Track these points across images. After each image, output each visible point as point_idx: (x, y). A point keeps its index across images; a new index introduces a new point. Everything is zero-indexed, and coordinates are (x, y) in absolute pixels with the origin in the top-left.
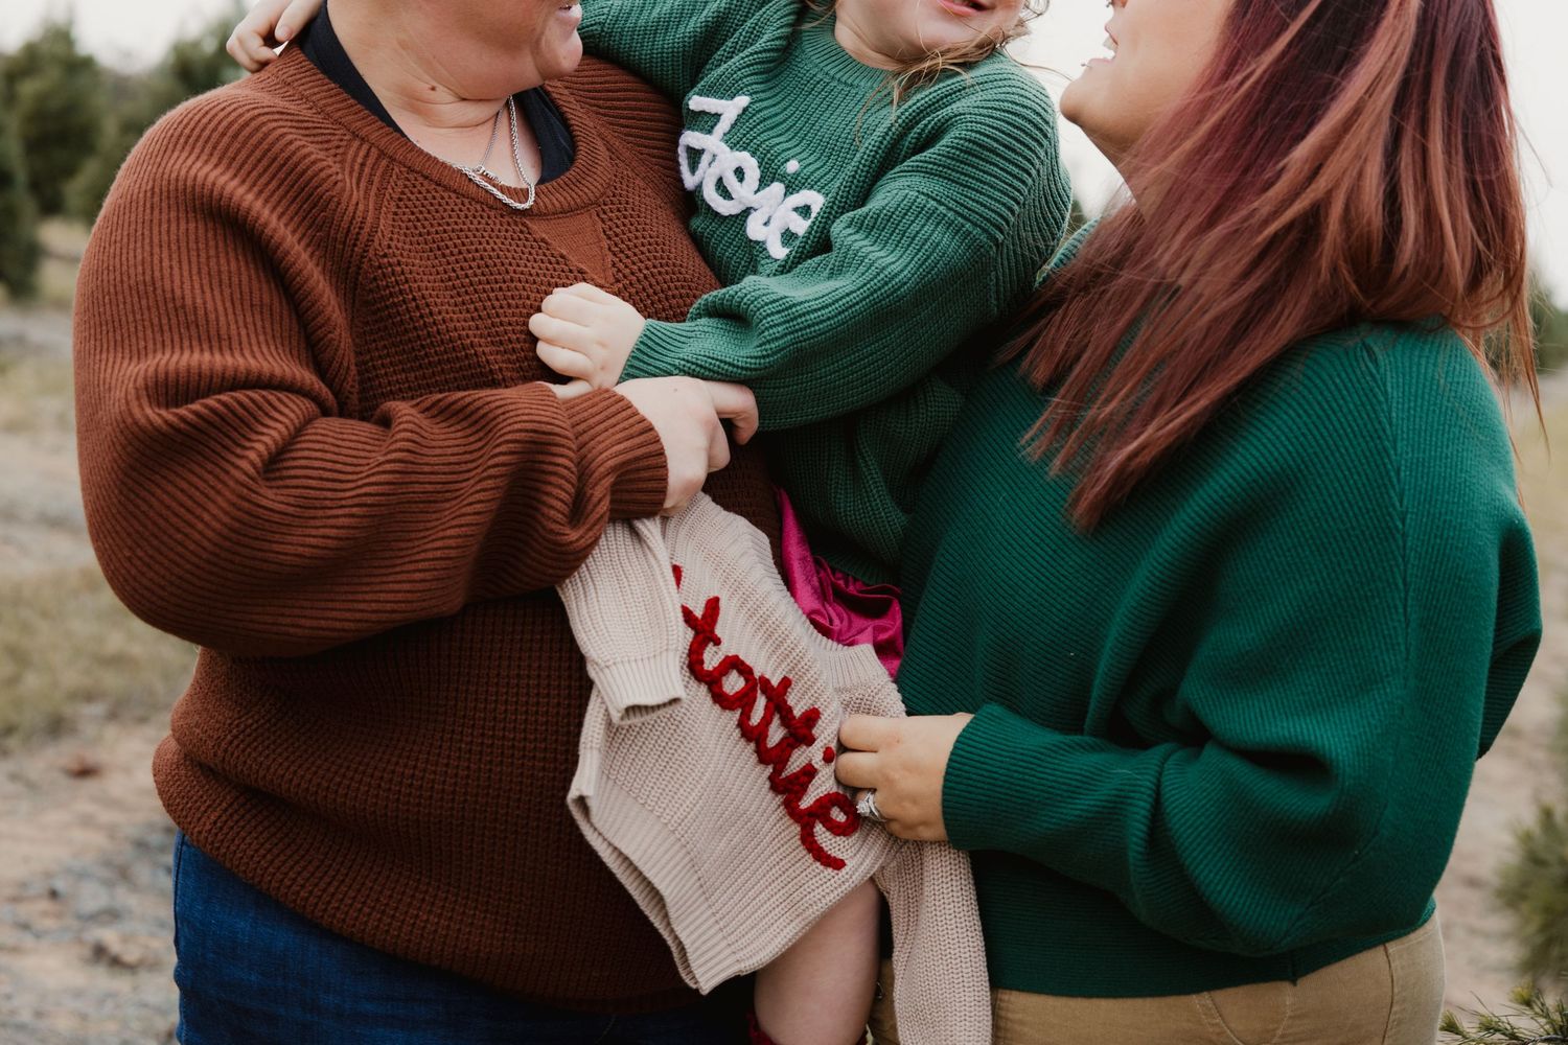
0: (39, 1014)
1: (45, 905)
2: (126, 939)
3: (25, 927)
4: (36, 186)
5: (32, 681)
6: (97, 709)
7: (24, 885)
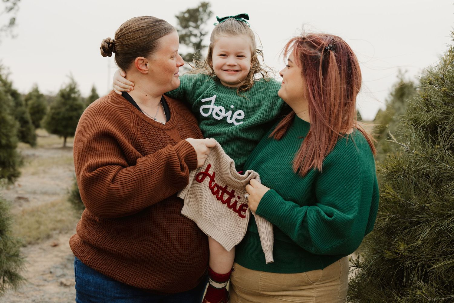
0: (50, 299)
1: (49, 275)
2: (67, 280)
3: (45, 280)
4: (34, 123)
5: (42, 227)
6: (57, 232)
7: (44, 271)
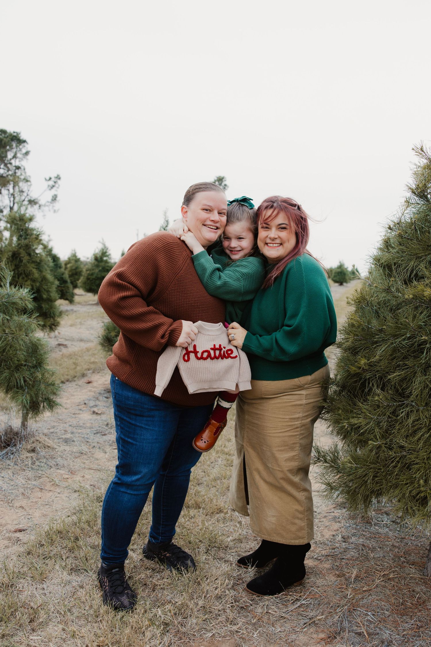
0: (84, 424)
1: (84, 406)
2: (98, 410)
3: (80, 410)
4: (72, 283)
5: (78, 368)
6: (91, 371)
7: (80, 403)
